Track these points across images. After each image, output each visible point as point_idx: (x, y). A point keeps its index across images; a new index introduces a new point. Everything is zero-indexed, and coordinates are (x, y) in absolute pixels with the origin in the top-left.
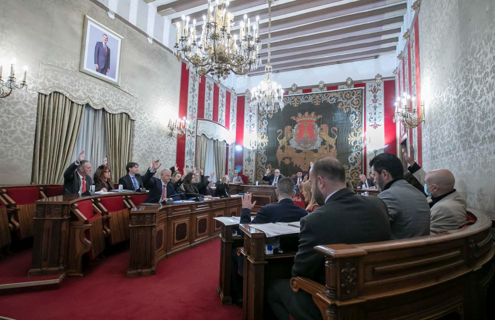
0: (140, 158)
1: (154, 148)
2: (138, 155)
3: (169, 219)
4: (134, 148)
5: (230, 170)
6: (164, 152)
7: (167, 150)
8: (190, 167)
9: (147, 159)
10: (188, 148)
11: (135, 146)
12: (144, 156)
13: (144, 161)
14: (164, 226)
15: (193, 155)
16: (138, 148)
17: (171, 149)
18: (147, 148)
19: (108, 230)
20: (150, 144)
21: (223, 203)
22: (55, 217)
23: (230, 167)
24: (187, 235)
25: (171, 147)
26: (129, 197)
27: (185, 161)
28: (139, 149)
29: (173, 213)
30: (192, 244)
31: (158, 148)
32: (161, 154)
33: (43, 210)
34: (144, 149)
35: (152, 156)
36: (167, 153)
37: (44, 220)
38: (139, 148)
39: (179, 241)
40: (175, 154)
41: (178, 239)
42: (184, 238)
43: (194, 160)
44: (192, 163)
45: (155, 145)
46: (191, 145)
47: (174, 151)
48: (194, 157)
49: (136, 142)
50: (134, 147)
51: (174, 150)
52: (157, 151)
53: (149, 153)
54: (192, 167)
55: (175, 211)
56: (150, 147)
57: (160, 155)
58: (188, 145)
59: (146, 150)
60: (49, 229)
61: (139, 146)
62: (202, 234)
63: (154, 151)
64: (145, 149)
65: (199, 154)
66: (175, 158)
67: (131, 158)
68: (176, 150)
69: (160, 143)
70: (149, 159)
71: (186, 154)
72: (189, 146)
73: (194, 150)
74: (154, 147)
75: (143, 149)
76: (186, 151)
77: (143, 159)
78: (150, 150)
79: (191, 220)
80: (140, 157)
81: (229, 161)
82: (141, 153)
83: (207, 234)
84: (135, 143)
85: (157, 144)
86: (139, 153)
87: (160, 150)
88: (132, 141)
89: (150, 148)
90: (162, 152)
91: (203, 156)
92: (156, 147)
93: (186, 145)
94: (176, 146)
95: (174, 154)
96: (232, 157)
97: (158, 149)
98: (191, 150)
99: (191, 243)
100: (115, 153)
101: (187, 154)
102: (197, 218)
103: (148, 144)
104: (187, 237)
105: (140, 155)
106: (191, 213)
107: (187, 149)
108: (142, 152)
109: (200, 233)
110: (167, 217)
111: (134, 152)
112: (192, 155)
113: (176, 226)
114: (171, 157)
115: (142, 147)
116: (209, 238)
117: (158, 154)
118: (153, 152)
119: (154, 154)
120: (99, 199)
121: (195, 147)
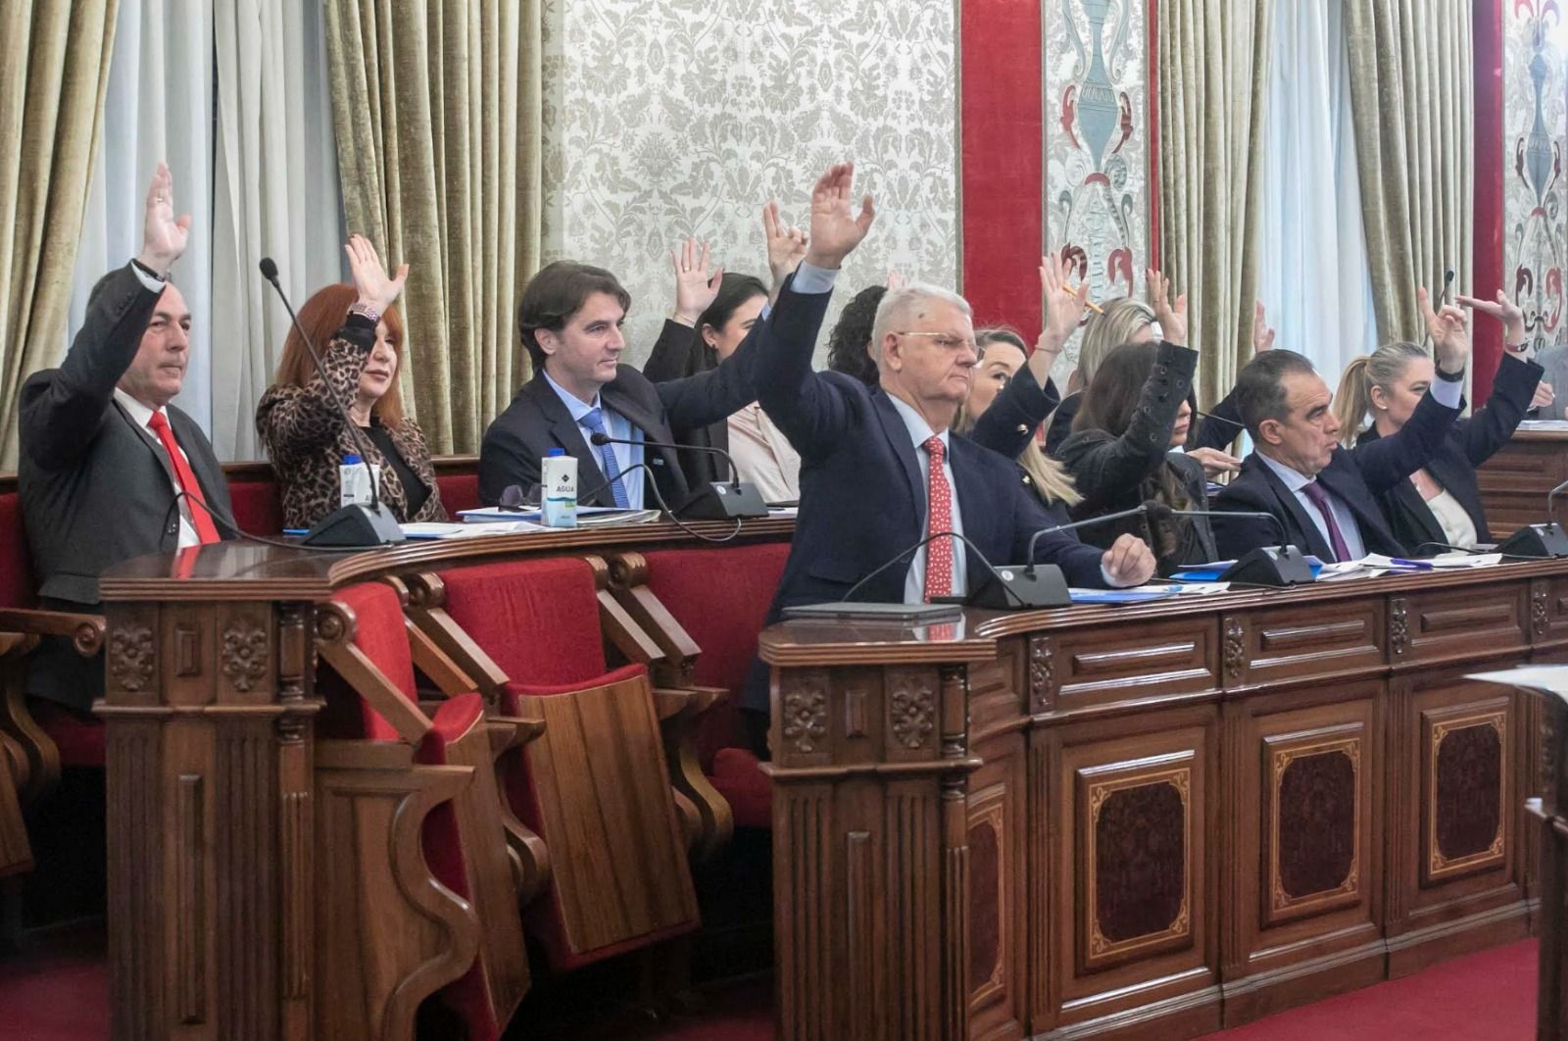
0: (623, 198)
1: (742, 84)
2: (606, 162)
3: (1038, 738)
4: (569, 97)
5: (1523, 275)
6: (839, 120)
7: (869, 98)
8: (1098, 262)
9: (688, 202)
10: (1071, 58)
11: (577, 75)
12: (656, 173)
13: (664, 220)
14: (1002, 799)
15: (1127, 128)
16: (598, 100)
17: (903, 82)
18: (678, 92)
19: (530, 841)
20: (705, 42)
21: (1503, 608)
22: (232, 702)
23: (1528, 242)
24: (1187, 893)
25: (904, 64)
26: (635, 561)
27: (1052, 197)
28: (614, 100)
29: (1067, 689)
30: (1233, 989)
31: (780, 83)
32: (815, 145)
33: (147, 645)
34: (655, 107)
35: (731, 163)
36: (875, 124)
37: (163, 720)
38: (609, 91)
39: (1125, 947)
40: (946, 130)
41: (1114, 930)
42: (1164, 924)
43: (1135, 183)
44: (1122, 221)
45: (755, 56)
46: (1097, 23)
47: (937, 95)
48: (1136, 154)
49: (578, 33)
50: (571, 92)
51: (936, 82)
52: (774, 117)
53: (698, 135)
54: (1121, 260)
55: (1079, 672)
56: (706, 74)
57: (802, 155)
58: (1069, 20)
59: (676, 114)
60: (198, 787)
61: (606, 74)
62: (1315, 901)
63: (745, 116)
64: (669, 104)
65: (1183, 114)
66: (948, 173)
67: (545, 202)
68: (950, 93)
69: (796, 31)
70: (705, 200)
71: (1053, 128)
72: (1084, 36)
73: (1131, 77)
74: (750, 70)
75: (642, 101)
76: (1052, 97)
77: (656, 200)
78: (712, 111)
79: (1215, 763)
80: (631, 186)
81: (1510, 173)
82: (628, 141)
83: (1354, 905)
84: (571, 51)
85: (767, 39)
86: (613, 146)
87: (806, 105)
88: (545, 31)
89: (707, 85)
90: (825, 122)
91: (1229, 132)
92: (759, 76)
93: (1053, 31)
94: (950, 49)
95: (932, 130)
96: (1539, 130)
97: (782, 91)
98: (1099, 80)
99: (1218, 978)
100: (410, 163)
101: (1067, 119)
102: (1263, 743)
103: (689, 48)
104: (1184, 915)
105: (625, 161)
106: (1219, 701)
107: (1059, 70)
108: (642, 133)
109: (1296, 887)
110: (1024, 720)
111: (568, 136)
112: (1117, 134)
113: (1094, 805)
114: (904, 162)
115: (634, 88)
116: (1377, 947)
117: (787, 143)
118: (736, 132)
119: (744, 150)
120: (434, 582)
121: (1137, 41)
